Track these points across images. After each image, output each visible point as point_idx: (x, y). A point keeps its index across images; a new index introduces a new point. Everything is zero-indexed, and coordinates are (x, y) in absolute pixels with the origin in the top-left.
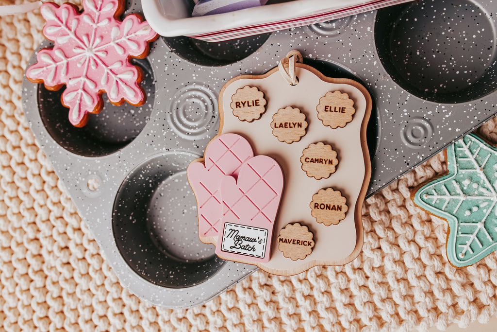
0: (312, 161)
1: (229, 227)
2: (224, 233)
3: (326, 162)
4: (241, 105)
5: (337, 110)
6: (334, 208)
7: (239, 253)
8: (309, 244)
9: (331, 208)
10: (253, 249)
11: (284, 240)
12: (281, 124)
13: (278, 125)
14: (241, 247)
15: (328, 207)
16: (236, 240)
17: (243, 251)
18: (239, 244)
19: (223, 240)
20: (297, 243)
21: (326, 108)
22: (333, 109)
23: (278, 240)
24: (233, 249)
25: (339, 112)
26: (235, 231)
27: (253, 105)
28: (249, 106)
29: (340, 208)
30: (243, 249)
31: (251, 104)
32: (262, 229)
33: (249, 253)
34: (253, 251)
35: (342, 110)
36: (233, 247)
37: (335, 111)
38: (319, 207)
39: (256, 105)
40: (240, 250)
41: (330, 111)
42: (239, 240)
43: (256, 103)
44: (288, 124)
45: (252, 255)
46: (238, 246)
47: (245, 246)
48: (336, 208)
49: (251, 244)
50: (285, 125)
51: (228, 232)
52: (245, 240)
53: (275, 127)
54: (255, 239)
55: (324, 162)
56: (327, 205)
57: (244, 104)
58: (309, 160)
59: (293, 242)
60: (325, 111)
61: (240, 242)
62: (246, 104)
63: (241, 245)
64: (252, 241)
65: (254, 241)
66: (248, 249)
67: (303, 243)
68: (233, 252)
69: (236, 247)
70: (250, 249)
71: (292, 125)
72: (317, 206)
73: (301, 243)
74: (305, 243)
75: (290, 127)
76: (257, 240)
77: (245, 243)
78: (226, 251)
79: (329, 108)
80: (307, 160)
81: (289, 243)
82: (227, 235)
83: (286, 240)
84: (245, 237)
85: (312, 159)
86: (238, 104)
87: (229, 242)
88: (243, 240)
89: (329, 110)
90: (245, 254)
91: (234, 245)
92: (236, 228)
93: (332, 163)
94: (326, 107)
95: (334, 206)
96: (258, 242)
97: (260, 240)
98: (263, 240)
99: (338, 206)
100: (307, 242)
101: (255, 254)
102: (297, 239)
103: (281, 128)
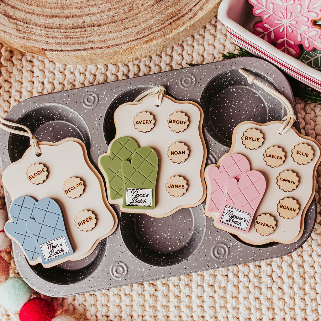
0: (284, 180)
1: (228, 209)
2: (224, 212)
3: (292, 182)
4: (248, 139)
5: (304, 154)
6: (291, 209)
7: (231, 225)
8: (273, 227)
9: (289, 209)
10: (240, 224)
11: (258, 223)
12: (270, 155)
13: (268, 155)
14: (233, 222)
15: (288, 208)
16: (230, 217)
17: (233, 224)
19: (223, 216)
20: (266, 226)
21: (297, 152)
22: (301, 153)
23: (255, 222)
24: (228, 222)
25: (305, 156)
26: (231, 212)
27: (256, 141)
28: (253, 140)
29: (294, 210)
30: (234, 223)
31: (254, 139)
32: (248, 214)
33: (237, 226)
34: (240, 225)
35: (307, 155)
36: (228, 221)
37: (302, 155)
38: (283, 207)
40: (232, 223)
41: (300, 154)
42: (232, 217)
43: (258, 140)
44: (274, 156)
45: (239, 228)
46: (231, 221)
47: (235, 222)
48: (293, 210)
49: (239, 221)
50: (272, 156)
51: (226, 211)
52: (236, 218)
53: (266, 156)
54: (242, 219)
55: (290, 182)
57: (250, 139)
58: (282, 179)
59: (264, 225)
60: (297, 153)
61: (233, 219)
62: (252, 139)
64: (240, 219)
65: (242, 220)
66: (237, 224)
67: (269, 226)
68: (227, 224)
70: (238, 224)
71: (276, 157)
72: (282, 207)
73: (268, 226)
74: (271, 227)
75: (275, 158)
77: (236, 220)
78: (223, 222)
79: (299, 152)
80: (281, 179)
81: (261, 225)
82: (226, 213)
83: (260, 222)
84: (236, 216)
85: (284, 179)
86: (247, 138)
87: (226, 217)
88: (235, 218)
89: (299, 153)
90: (235, 227)
91: (229, 220)
92: (232, 210)
93: (295, 184)
94: (298, 151)
95: (291, 208)
97: (245, 219)
98: (247, 220)
99: (294, 209)
101: (241, 227)
103: (270, 157)
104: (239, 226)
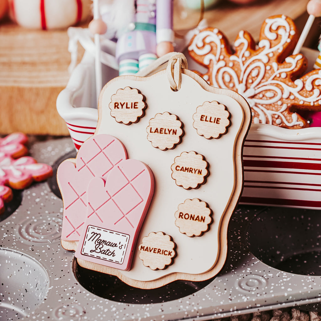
0: (182, 169)
1: (91, 230)
2: (86, 236)
3: (195, 171)
4: (120, 106)
5: (213, 120)
6: (198, 219)
7: (99, 258)
8: (170, 254)
9: (195, 218)
10: (113, 254)
11: (145, 248)
12: (157, 129)
13: (153, 130)
14: (101, 252)
15: (192, 217)
16: (97, 243)
17: (102, 256)
18: (100, 248)
19: (84, 243)
20: (158, 252)
21: (202, 118)
22: (208, 119)
23: (140, 247)
24: (93, 253)
25: (214, 122)
26: (97, 235)
27: (132, 108)
28: (127, 108)
29: (203, 219)
30: (103, 253)
31: (129, 106)
32: (124, 234)
33: (108, 258)
34: (113, 256)
35: (217, 121)
36: (93, 251)
37: (210, 121)
38: (183, 217)
39: (134, 108)
40: (100, 255)
41: (206, 120)
42: (100, 244)
43: (135, 105)
44: (164, 130)
45: (111, 261)
46: (98, 250)
47: (105, 251)
48: (200, 219)
49: (112, 249)
50: (161, 131)
51: (90, 235)
52: (106, 244)
53: (151, 132)
54: (116, 244)
55: (193, 171)
56: (191, 215)
57: (122, 106)
58: (180, 169)
59: (154, 251)
60: (201, 120)
61: (101, 246)
62: (125, 106)
63: (102, 249)
64: (112, 246)
65: (115, 246)
66: (108, 254)
67: (164, 252)
68: (92, 256)
69: (96, 251)
70: (110, 254)
71: (167, 131)
72: (182, 216)
73: (161, 252)
74: (166, 253)
75: (165, 133)
76: (118, 245)
77: (106, 248)
78: (85, 255)
79: (205, 117)
80: (178, 168)
81: (150, 251)
82: (88, 238)
83: (147, 248)
84: (106, 241)
85: (183, 168)
86: (117, 105)
87: (90, 245)
88: (104, 244)
89: (204, 119)
90: (105, 259)
91: (94, 249)
92: (98, 232)
93: (201, 173)
94: (202, 116)
95: (198, 217)
96: (118, 247)
97: (120, 245)
98: (124, 246)
99: (202, 217)
100: (167, 251)
101: (114, 259)
102: (158, 248)
103: (156, 133)
104: (111, 257)
